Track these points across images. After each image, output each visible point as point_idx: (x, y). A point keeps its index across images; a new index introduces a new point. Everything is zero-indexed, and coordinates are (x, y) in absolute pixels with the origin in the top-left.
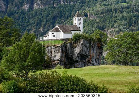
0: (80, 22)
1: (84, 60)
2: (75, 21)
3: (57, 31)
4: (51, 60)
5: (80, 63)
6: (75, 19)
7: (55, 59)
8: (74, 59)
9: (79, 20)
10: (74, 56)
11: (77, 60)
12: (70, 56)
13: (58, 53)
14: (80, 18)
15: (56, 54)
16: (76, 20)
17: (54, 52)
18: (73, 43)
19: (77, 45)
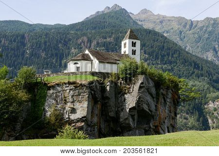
0: (134, 48)
1: (145, 126)
2: (125, 47)
3: (85, 58)
4: (62, 119)
5: (137, 131)
6: (125, 44)
7: (73, 117)
8: (121, 120)
9: (134, 44)
10: (122, 114)
11: (129, 124)
12: (112, 114)
13: (80, 102)
14: (134, 41)
15: (77, 106)
16: (127, 45)
17: (71, 100)
18: (121, 83)
19: (130, 88)
